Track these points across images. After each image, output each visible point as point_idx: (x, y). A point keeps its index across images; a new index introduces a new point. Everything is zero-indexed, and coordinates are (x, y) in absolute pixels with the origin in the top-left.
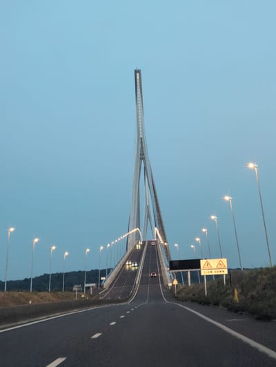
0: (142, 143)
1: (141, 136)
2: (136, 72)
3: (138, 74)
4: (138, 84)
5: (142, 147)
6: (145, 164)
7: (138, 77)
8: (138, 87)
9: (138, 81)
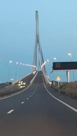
1: (37, 34)
2: (36, 12)
3: (37, 13)
4: (37, 16)
6: (39, 44)
8: (37, 17)
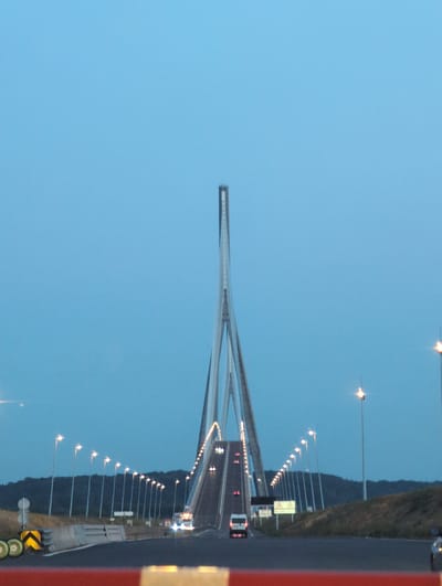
0: (226, 296)
1: (225, 287)
2: (221, 189)
3: (223, 193)
4: (223, 209)
5: (226, 303)
7: (223, 198)
8: (224, 213)
9: (224, 204)
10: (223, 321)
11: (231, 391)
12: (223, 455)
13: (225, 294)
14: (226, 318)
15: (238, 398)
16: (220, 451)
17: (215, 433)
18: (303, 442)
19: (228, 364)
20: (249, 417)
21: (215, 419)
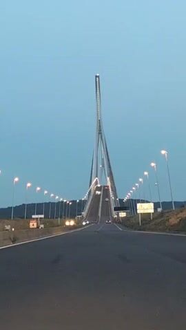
2: (96, 76)
3: (97, 79)
4: (97, 85)
7: (97, 81)
9: (97, 83)
10: (99, 133)
11: (103, 166)
12: (100, 195)
13: (99, 122)
14: (100, 132)
15: (106, 170)
16: (98, 193)
17: (96, 183)
18: (141, 180)
19: (102, 155)
20: (111, 175)
21: (97, 177)
